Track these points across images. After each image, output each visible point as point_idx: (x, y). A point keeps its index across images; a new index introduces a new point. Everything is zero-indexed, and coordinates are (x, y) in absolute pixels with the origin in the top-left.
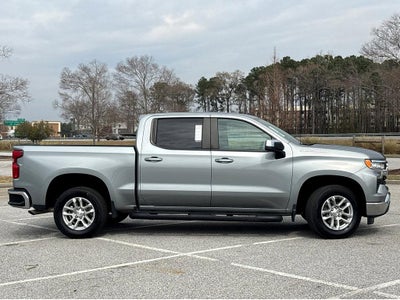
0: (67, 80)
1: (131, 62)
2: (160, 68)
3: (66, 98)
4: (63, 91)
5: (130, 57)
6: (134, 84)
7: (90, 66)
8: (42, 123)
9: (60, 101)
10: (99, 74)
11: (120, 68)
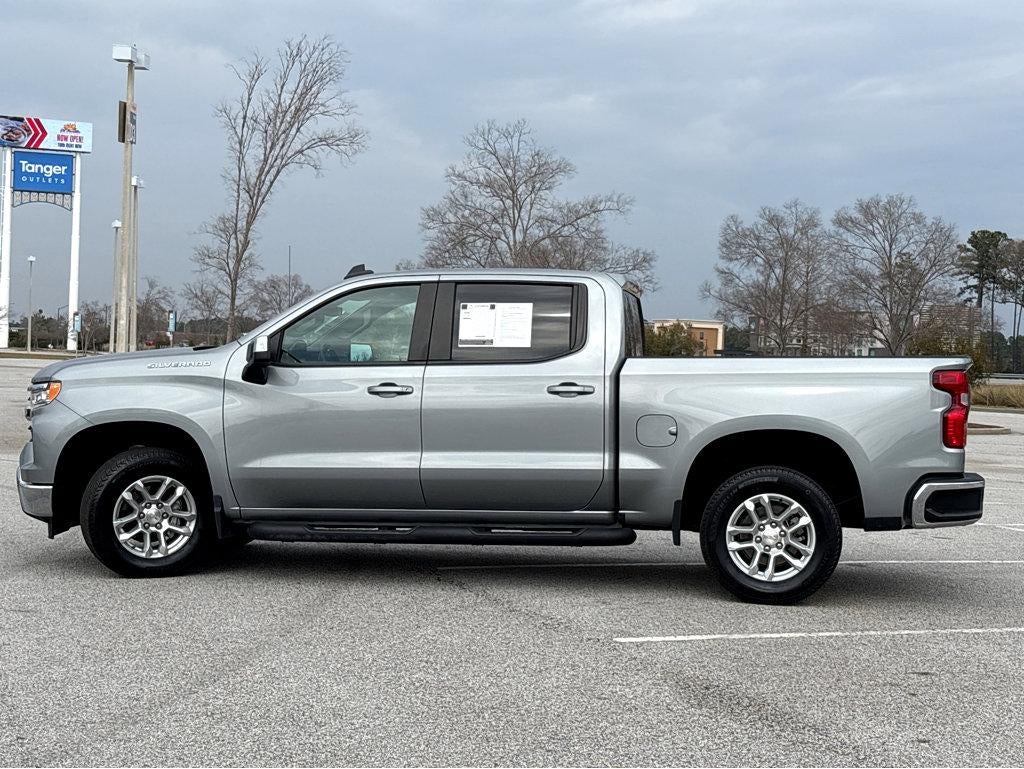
0: (735, 242)
1: (866, 209)
2: (929, 222)
3: (728, 277)
4: (723, 265)
5: (866, 198)
6: (868, 253)
7: (783, 212)
8: (677, 327)
9: (717, 283)
10: (803, 231)
11: (841, 222)
